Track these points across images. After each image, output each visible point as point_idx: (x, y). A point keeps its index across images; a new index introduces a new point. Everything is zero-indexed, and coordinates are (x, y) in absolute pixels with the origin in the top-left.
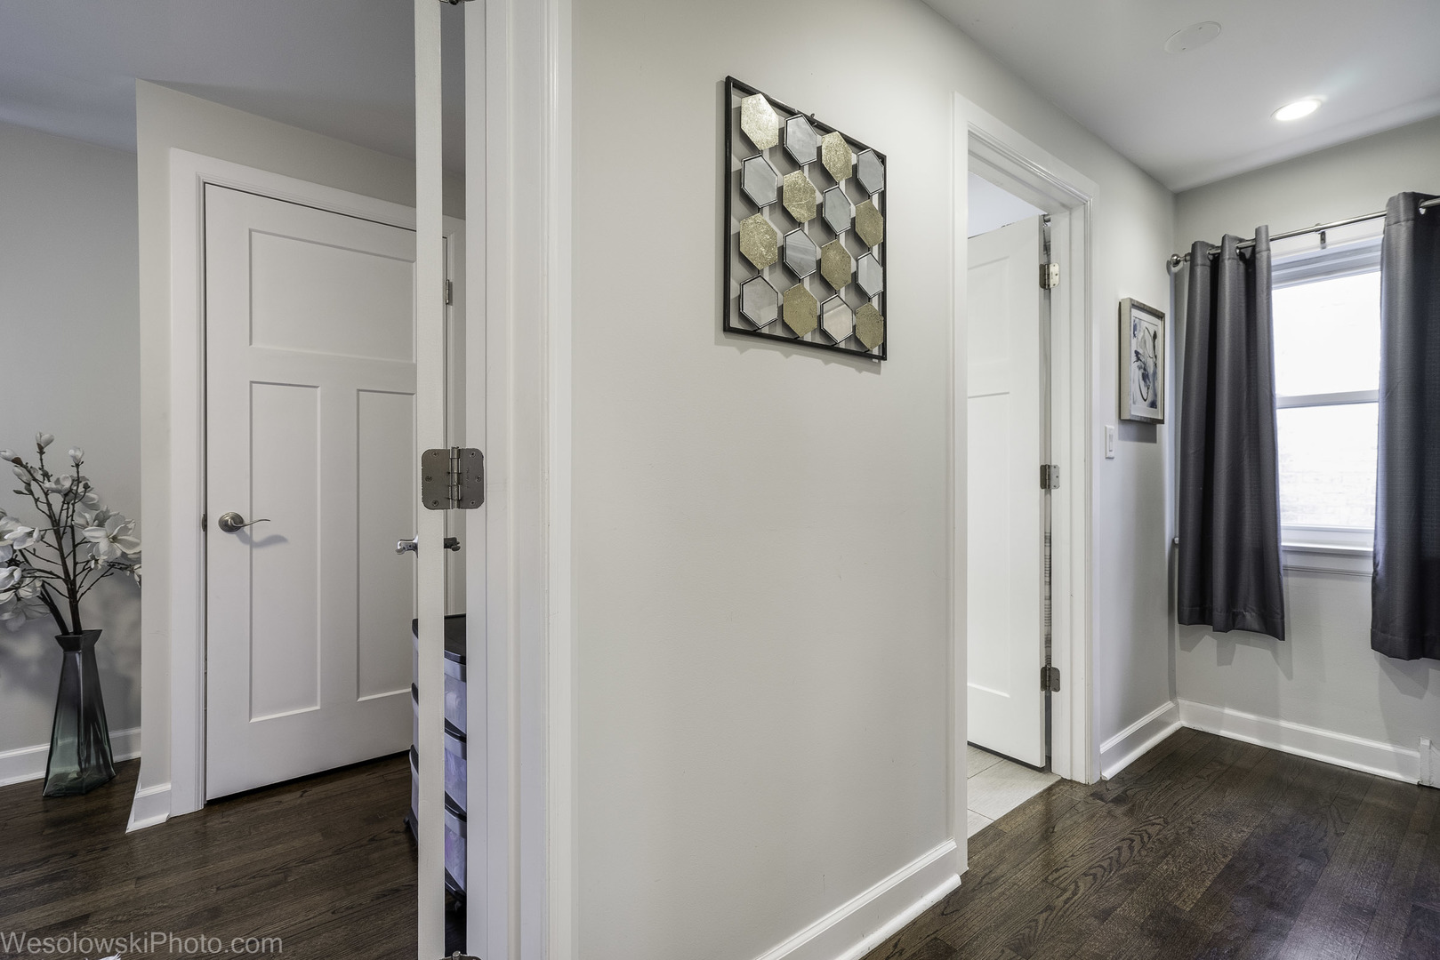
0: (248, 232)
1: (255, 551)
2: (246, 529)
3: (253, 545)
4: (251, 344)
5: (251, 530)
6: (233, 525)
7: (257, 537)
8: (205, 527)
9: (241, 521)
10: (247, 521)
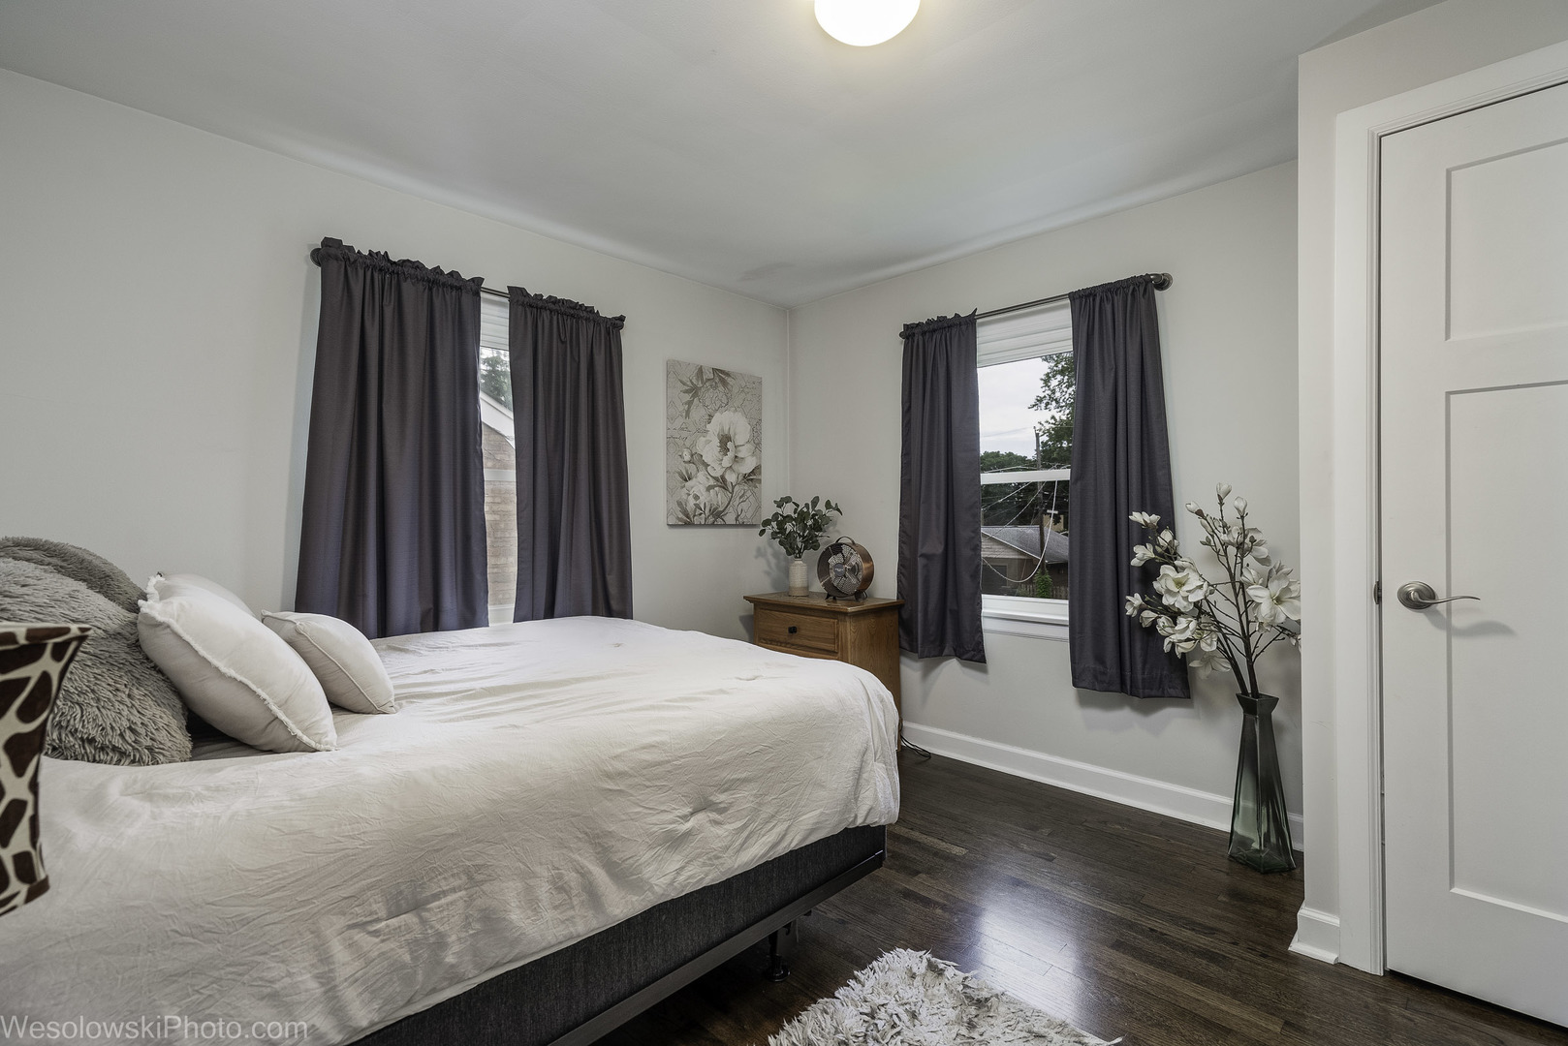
0: (1445, 174)
1: (1455, 641)
2: (1441, 607)
3: (1451, 632)
4: (1448, 336)
5: (1449, 611)
6: (1420, 600)
7: (1458, 621)
8: (1379, 599)
9: (1432, 595)
10: (1441, 595)
